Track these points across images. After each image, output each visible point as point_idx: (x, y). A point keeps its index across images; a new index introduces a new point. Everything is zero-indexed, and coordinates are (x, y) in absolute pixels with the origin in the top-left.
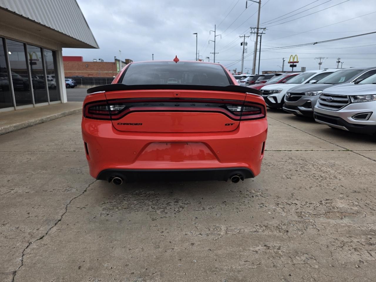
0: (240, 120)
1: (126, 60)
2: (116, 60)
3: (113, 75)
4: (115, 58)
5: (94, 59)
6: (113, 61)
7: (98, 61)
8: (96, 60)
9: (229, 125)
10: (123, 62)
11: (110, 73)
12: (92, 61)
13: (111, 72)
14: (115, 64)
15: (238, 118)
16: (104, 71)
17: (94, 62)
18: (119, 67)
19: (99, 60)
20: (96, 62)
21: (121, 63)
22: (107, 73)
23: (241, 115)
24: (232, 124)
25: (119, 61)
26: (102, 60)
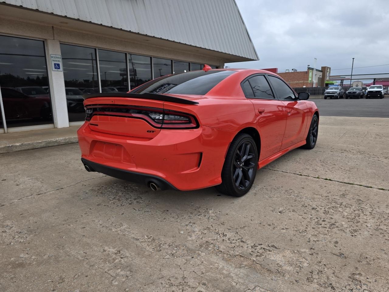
0: (161, 128)
1: (322, 67)
2: (309, 68)
3: (304, 85)
4: (309, 67)
5: (286, 70)
6: (306, 70)
7: (291, 71)
8: (288, 70)
9: (150, 132)
10: (317, 70)
11: (300, 83)
12: (284, 72)
13: (302, 82)
14: (307, 73)
15: (160, 126)
16: (295, 81)
17: (286, 73)
18: (311, 77)
19: (293, 70)
20: (289, 73)
21: (315, 72)
22: (297, 83)
23: (163, 123)
24: (153, 132)
25: (313, 69)
26: (295, 70)
